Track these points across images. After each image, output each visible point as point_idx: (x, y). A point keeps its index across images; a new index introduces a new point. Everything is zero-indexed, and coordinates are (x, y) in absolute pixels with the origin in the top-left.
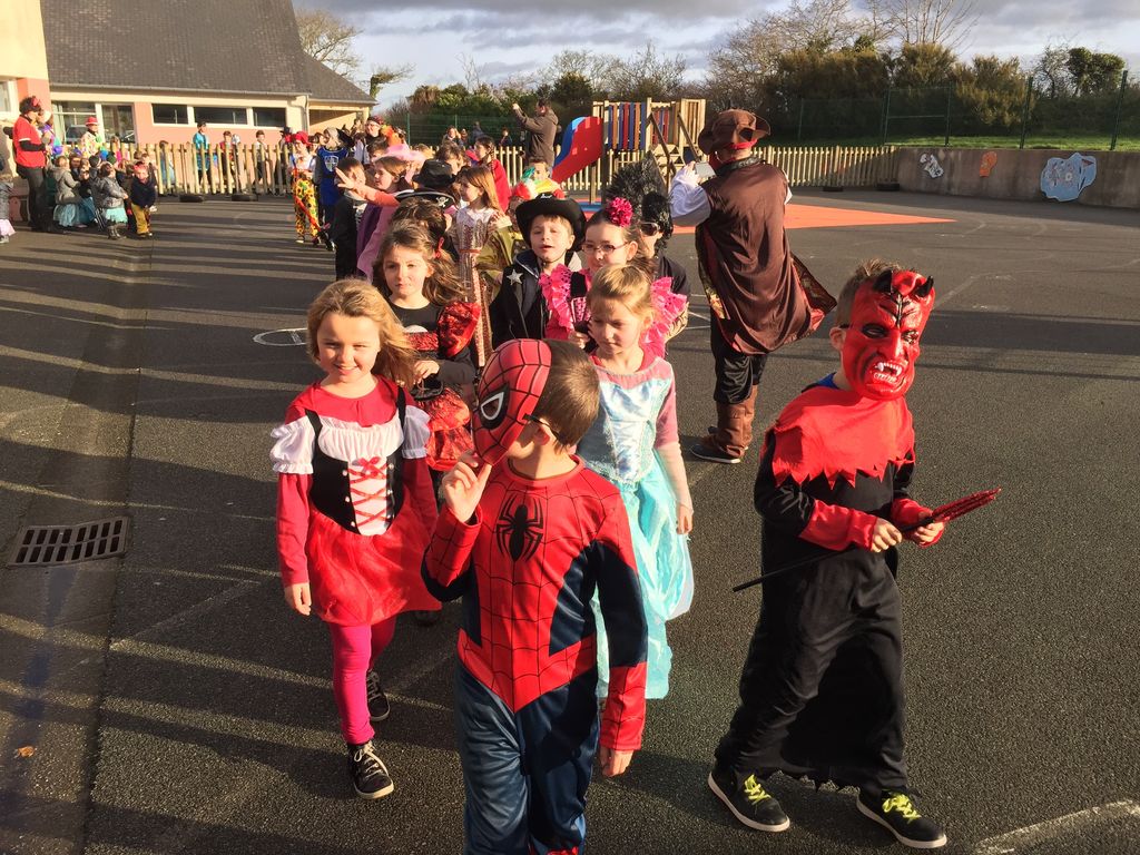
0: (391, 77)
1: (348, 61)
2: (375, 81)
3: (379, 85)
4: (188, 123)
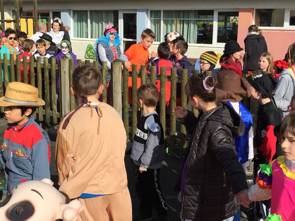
4: (283, 26)
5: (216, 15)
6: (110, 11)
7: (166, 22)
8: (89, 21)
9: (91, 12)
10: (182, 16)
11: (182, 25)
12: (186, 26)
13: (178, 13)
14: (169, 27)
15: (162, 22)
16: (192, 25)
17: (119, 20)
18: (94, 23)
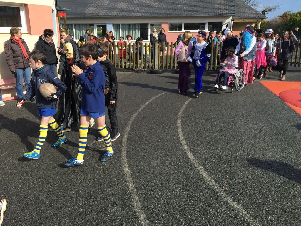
0: (271, 10)
1: (255, 5)
2: (264, 12)
3: (266, 13)
4: (181, 31)
5: (150, 26)
6: (88, 24)
7: (123, 30)
8: (74, 29)
9: (75, 24)
10: (131, 27)
11: (131, 31)
12: (134, 32)
13: (129, 25)
14: (124, 32)
15: (121, 30)
16: (137, 31)
17: (95, 29)
18: (77, 31)
